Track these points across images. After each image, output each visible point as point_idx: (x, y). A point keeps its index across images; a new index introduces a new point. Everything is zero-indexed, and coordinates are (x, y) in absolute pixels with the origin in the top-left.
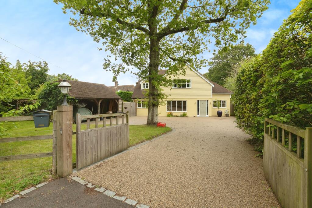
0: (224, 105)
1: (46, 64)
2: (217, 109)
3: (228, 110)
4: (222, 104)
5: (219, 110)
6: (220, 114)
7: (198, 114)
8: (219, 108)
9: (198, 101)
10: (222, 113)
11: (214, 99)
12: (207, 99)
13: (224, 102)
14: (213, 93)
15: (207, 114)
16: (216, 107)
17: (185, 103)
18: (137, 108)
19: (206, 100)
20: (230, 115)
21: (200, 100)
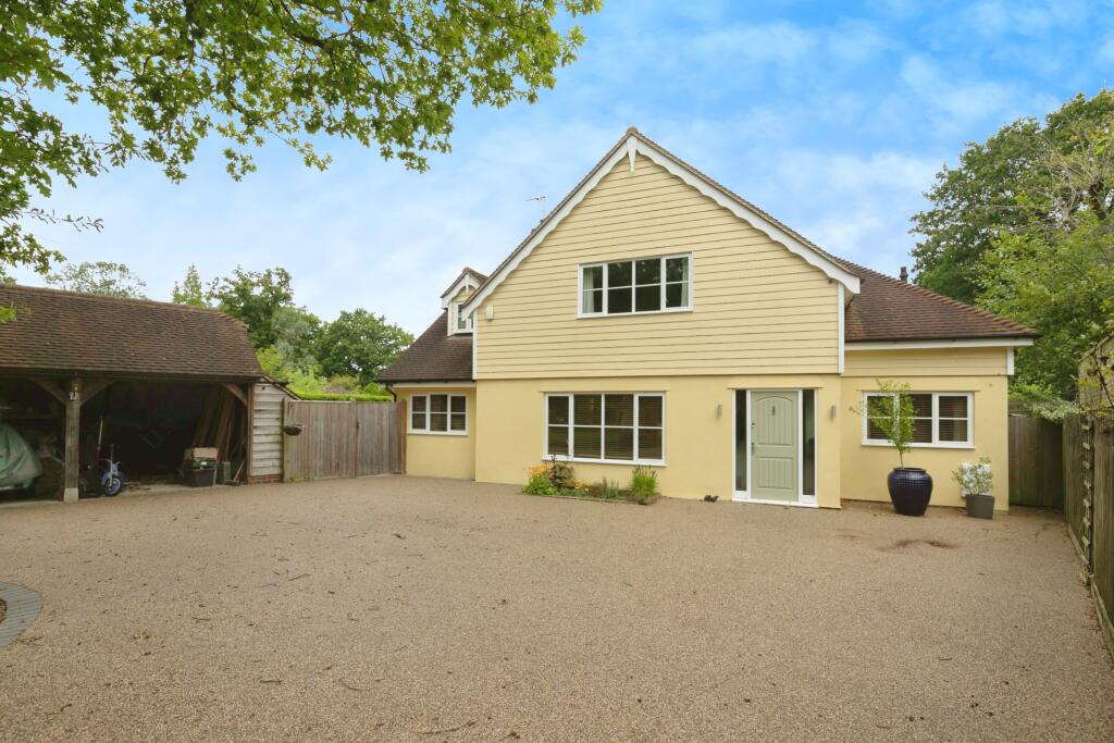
0: (952, 431)
1: (285, 277)
2: (888, 458)
3: (987, 467)
4: (936, 418)
5: (907, 465)
6: (910, 495)
7: (741, 485)
8: (902, 450)
9: (741, 395)
10: (927, 484)
11: (873, 386)
12: (808, 383)
13: (954, 405)
14: (847, 342)
15: (809, 489)
16: (884, 442)
17: (652, 406)
18: (410, 430)
19: (794, 391)
20: (1001, 505)
21: (756, 392)
